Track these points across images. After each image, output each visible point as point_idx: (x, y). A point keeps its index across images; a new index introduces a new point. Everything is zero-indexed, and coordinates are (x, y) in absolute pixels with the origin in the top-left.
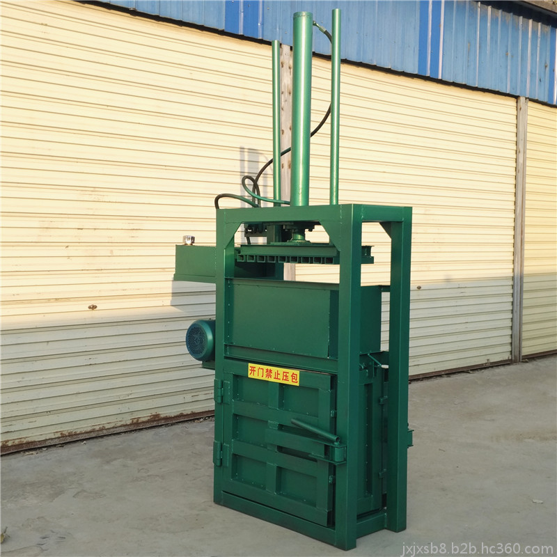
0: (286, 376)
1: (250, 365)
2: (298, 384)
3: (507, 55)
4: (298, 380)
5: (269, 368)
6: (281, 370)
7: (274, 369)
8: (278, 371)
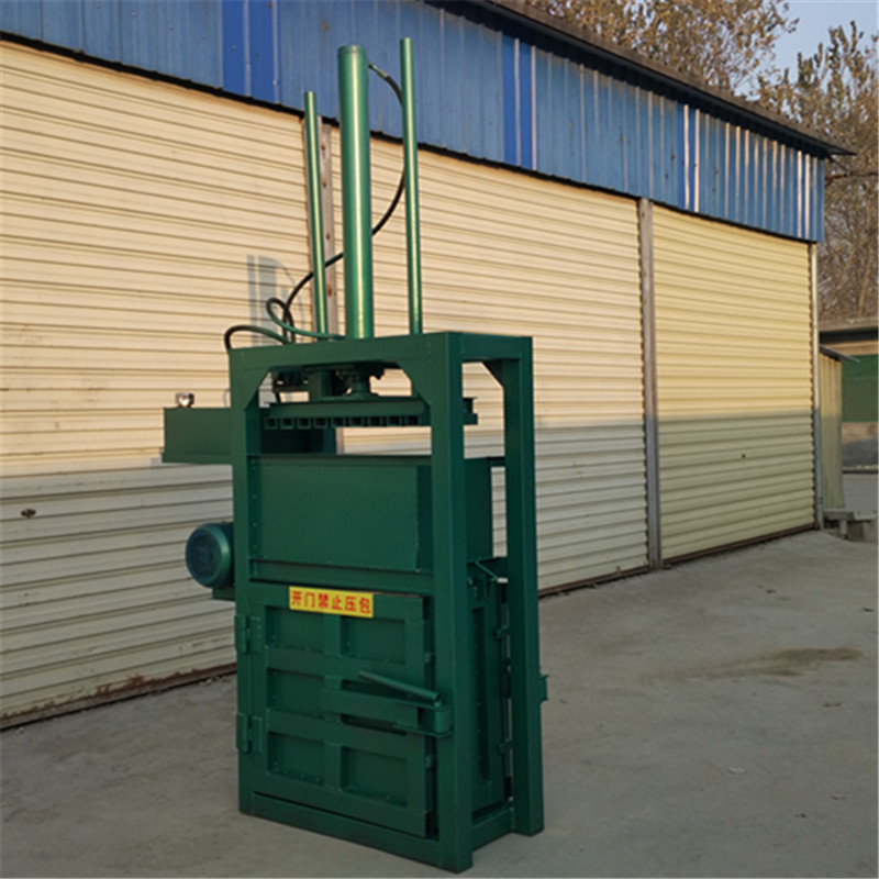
0: (352, 603)
1: (293, 589)
2: (370, 615)
3: (621, 140)
4: (371, 608)
5: (324, 592)
6: (343, 595)
7: (332, 594)
8: (337, 597)
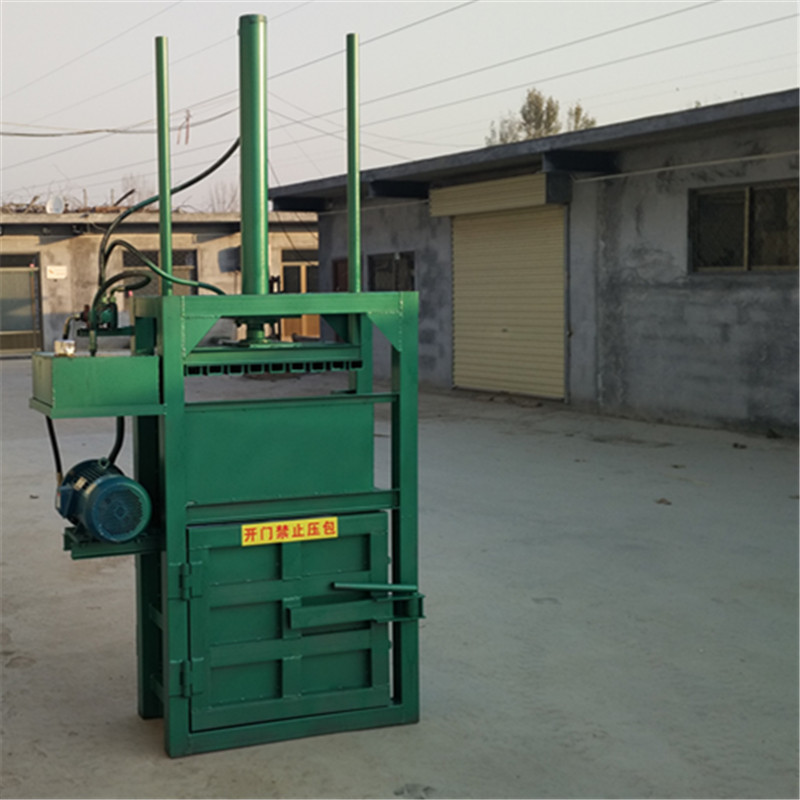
0: (315, 529)
1: (245, 527)
2: (335, 535)
4: (336, 529)
5: (282, 524)
6: (304, 523)
7: (292, 524)
8: (299, 525)
